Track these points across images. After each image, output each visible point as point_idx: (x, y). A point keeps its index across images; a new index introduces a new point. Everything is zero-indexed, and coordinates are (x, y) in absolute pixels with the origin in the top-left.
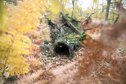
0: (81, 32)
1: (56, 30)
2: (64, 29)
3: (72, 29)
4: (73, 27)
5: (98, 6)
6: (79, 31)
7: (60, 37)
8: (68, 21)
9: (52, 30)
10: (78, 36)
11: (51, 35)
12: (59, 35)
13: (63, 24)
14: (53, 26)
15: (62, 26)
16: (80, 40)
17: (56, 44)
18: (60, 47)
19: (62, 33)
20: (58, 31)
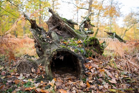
0: (84, 36)
1: (44, 35)
2: (57, 34)
3: (69, 33)
4: (70, 29)
6: (80, 35)
7: (53, 44)
8: (61, 22)
9: (37, 36)
10: (81, 41)
11: (36, 44)
12: (50, 42)
13: (53, 27)
14: (38, 31)
15: (53, 30)
16: (86, 46)
17: (54, 53)
18: (61, 58)
19: (56, 38)
20: (48, 37)
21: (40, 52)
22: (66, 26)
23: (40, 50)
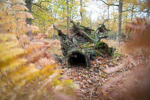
0: (96, 40)
1: (67, 41)
2: (77, 39)
3: (85, 39)
4: (86, 36)
5: (108, 15)
6: (94, 40)
7: (73, 48)
8: (80, 30)
9: (63, 41)
10: (93, 45)
11: (62, 47)
12: (71, 46)
13: (75, 34)
14: (64, 37)
15: (74, 36)
16: (96, 49)
17: (71, 54)
18: (75, 57)
19: (75, 43)
20: (70, 41)
21: (65, 53)
22: (83, 33)
23: (64, 51)
